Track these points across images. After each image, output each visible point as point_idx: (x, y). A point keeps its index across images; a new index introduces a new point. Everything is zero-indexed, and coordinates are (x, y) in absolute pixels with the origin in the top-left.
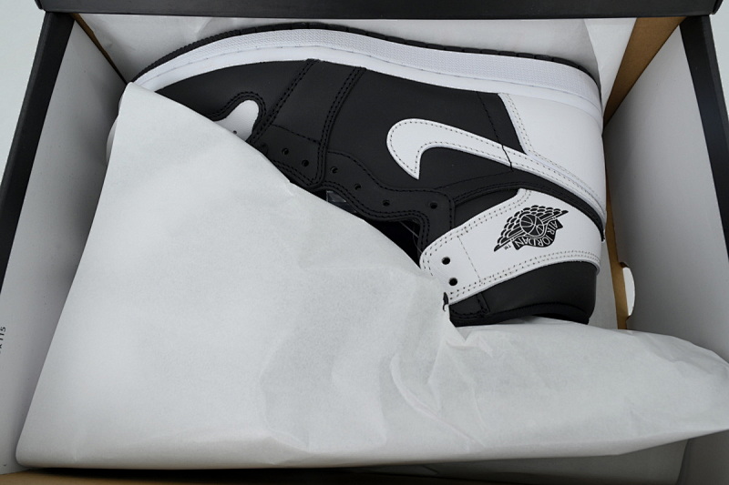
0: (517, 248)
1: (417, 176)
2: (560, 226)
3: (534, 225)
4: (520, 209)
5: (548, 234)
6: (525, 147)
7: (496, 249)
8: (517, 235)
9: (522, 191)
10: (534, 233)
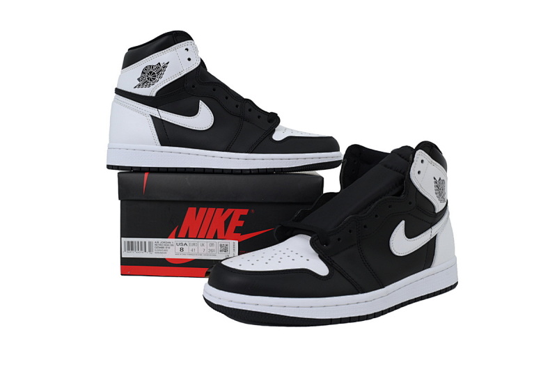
0: (159, 63)
1: (201, 101)
2: (139, 79)
3: (150, 77)
4: (156, 84)
5: (144, 73)
6: (150, 118)
7: (167, 63)
8: (159, 70)
9: (154, 95)
10: (151, 72)
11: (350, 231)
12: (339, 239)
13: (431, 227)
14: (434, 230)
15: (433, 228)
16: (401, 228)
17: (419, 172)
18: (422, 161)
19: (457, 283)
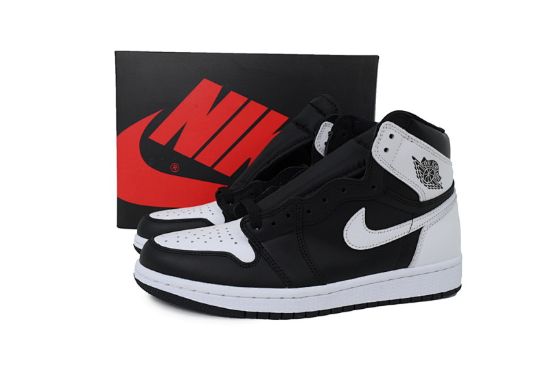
11: (288, 216)
12: (274, 224)
13: (412, 219)
14: (416, 223)
15: (414, 220)
16: (360, 216)
17: (386, 150)
18: (391, 136)
19: (460, 287)
